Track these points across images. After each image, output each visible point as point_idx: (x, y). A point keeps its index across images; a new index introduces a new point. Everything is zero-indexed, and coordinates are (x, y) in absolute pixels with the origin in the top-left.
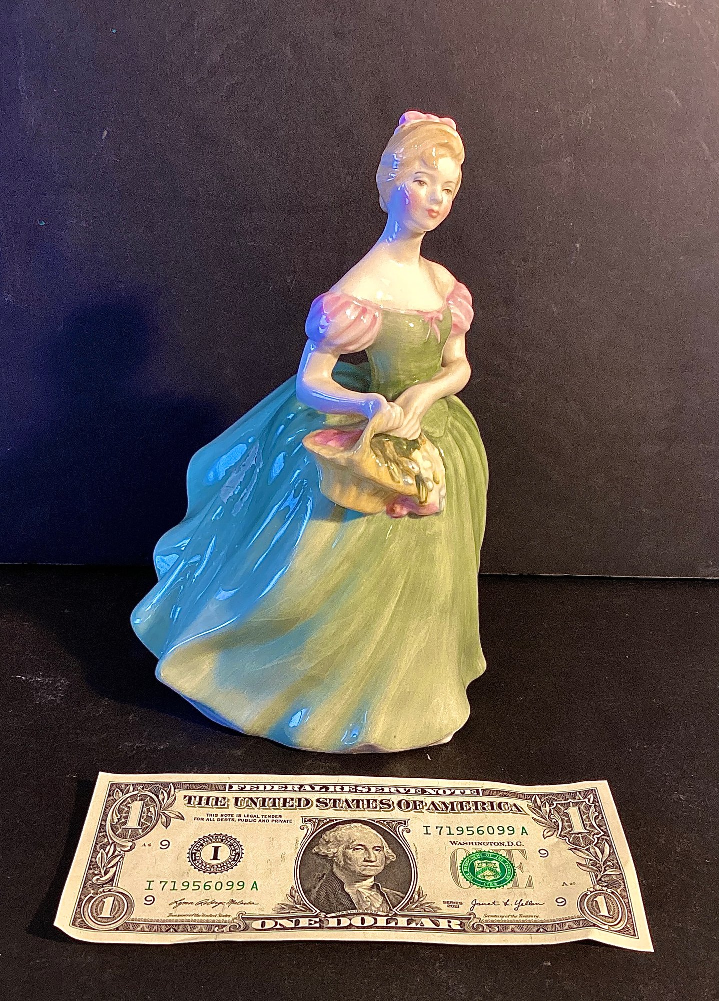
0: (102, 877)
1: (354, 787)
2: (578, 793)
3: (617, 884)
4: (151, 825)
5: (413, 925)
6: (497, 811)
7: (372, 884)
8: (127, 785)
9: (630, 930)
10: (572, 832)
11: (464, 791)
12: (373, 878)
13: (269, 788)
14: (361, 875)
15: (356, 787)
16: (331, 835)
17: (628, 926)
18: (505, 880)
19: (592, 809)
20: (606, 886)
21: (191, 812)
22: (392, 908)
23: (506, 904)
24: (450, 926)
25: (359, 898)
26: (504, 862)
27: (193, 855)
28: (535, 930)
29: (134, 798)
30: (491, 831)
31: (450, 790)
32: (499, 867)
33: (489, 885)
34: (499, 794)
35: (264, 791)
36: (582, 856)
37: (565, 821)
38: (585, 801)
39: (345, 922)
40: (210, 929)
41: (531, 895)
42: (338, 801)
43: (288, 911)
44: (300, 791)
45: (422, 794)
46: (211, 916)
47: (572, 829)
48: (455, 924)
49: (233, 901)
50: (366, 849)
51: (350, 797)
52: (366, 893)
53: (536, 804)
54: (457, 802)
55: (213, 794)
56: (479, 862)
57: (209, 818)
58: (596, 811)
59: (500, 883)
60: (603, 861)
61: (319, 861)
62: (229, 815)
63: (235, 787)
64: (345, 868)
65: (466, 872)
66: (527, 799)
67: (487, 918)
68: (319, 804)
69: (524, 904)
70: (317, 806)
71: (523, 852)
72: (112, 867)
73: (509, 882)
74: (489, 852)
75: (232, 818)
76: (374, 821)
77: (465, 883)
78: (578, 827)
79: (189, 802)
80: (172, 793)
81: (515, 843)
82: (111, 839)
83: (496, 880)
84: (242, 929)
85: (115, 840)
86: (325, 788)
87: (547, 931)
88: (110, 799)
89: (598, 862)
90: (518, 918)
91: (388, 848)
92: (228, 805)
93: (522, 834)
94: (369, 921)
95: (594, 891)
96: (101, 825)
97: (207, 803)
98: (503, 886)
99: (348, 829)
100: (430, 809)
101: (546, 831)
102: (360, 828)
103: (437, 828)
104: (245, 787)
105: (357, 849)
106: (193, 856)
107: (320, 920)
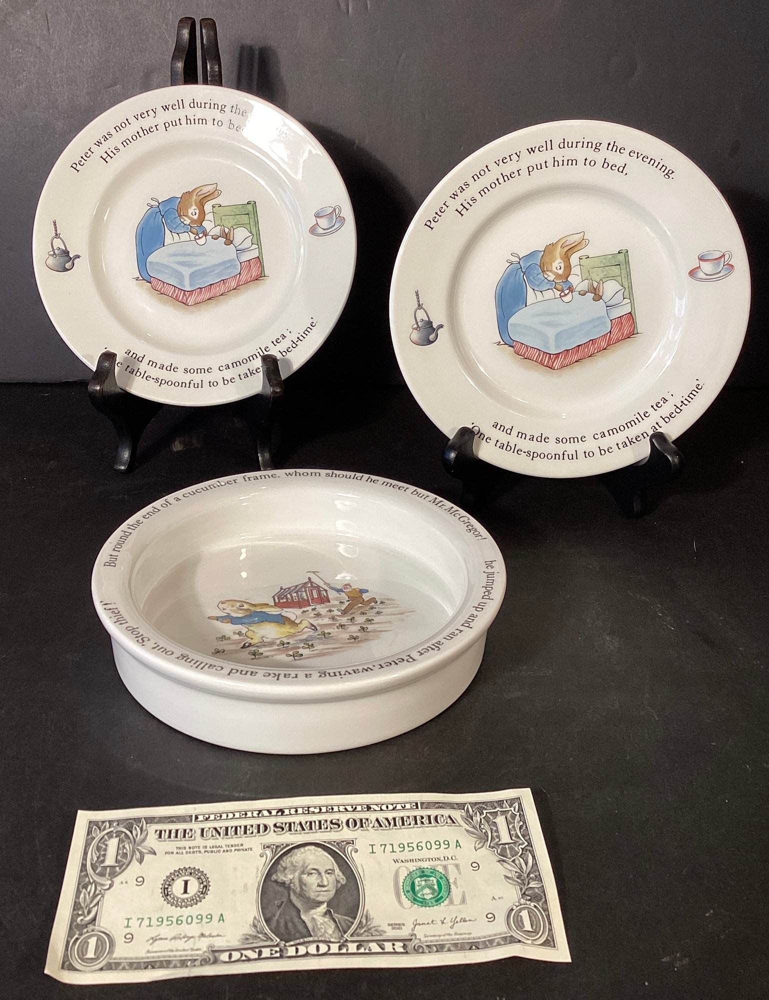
0: (85, 917)
1: (307, 809)
2: (505, 802)
3: (539, 897)
4: (126, 862)
5: (362, 950)
6: (434, 825)
7: (324, 911)
8: (103, 822)
9: (550, 943)
10: (500, 843)
11: (405, 806)
12: (326, 904)
13: (231, 816)
14: (315, 902)
15: (309, 808)
16: (288, 861)
17: (549, 938)
18: (442, 897)
19: (517, 817)
20: (529, 900)
21: (161, 847)
22: (343, 933)
23: (443, 923)
24: (394, 949)
25: (314, 925)
26: (441, 878)
27: (166, 890)
28: (468, 949)
29: (110, 835)
30: (429, 847)
31: (392, 804)
32: (436, 884)
33: (428, 904)
34: (436, 806)
35: (227, 819)
36: (510, 869)
37: (493, 831)
38: (511, 810)
39: (302, 950)
40: (183, 963)
41: (465, 912)
42: (293, 825)
43: (251, 941)
44: (258, 817)
45: (368, 810)
46: (184, 950)
47: (500, 840)
48: (399, 946)
49: (202, 935)
50: (319, 874)
51: (303, 819)
52: (320, 920)
53: (468, 814)
54: (399, 817)
55: (181, 826)
56: (419, 879)
57: (178, 851)
58: (520, 821)
59: (437, 901)
60: (527, 873)
61: (278, 888)
62: (196, 847)
63: (201, 818)
64: (302, 895)
65: (408, 892)
66: (460, 809)
67: (427, 939)
68: (276, 830)
69: (459, 921)
70: (275, 831)
71: (457, 866)
72: (94, 906)
73: (445, 900)
74: (427, 868)
75: (199, 850)
76: (325, 842)
77: (406, 902)
78: (505, 838)
79: (160, 837)
80: (144, 828)
81: (450, 858)
82: (92, 878)
83: (434, 898)
84: (211, 961)
85: (95, 879)
86: (281, 811)
87: (478, 949)
88: (90, 837)
89: (523, 874)
90: (453, 937)
91: (338, 870)
92: (195, 837)
93: (456, 848)
94: (323, 948)
95: (519, 906)
96: (82, 864)
97: (176, 836)
98: (440, 904)
99: (302, 853)
100: (375, 826)
101: (478, 842)
102: (313, 851)
103: (381, 845)
104: (209, 817)
105: (311, 874)
106: (166, 892)
107: (281, 950)
